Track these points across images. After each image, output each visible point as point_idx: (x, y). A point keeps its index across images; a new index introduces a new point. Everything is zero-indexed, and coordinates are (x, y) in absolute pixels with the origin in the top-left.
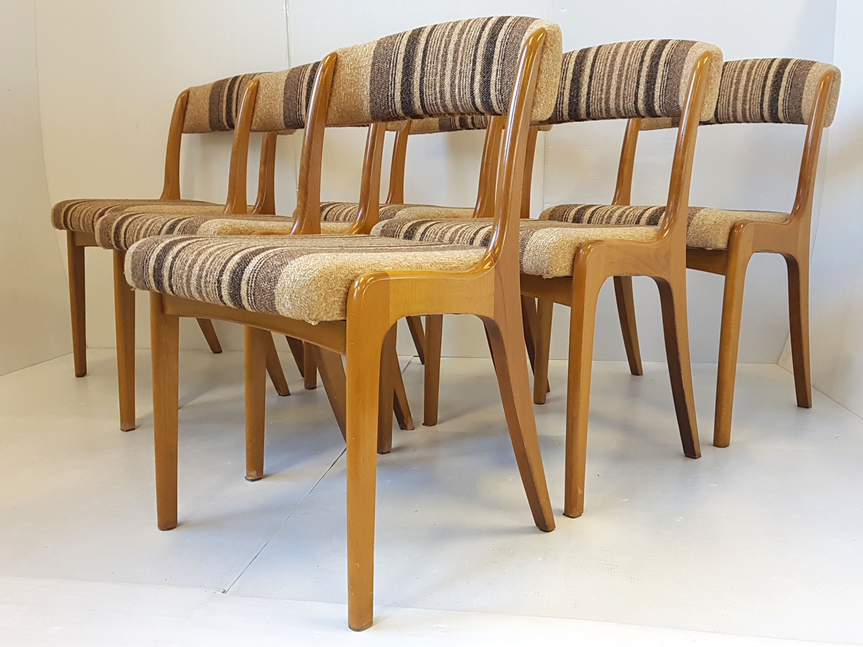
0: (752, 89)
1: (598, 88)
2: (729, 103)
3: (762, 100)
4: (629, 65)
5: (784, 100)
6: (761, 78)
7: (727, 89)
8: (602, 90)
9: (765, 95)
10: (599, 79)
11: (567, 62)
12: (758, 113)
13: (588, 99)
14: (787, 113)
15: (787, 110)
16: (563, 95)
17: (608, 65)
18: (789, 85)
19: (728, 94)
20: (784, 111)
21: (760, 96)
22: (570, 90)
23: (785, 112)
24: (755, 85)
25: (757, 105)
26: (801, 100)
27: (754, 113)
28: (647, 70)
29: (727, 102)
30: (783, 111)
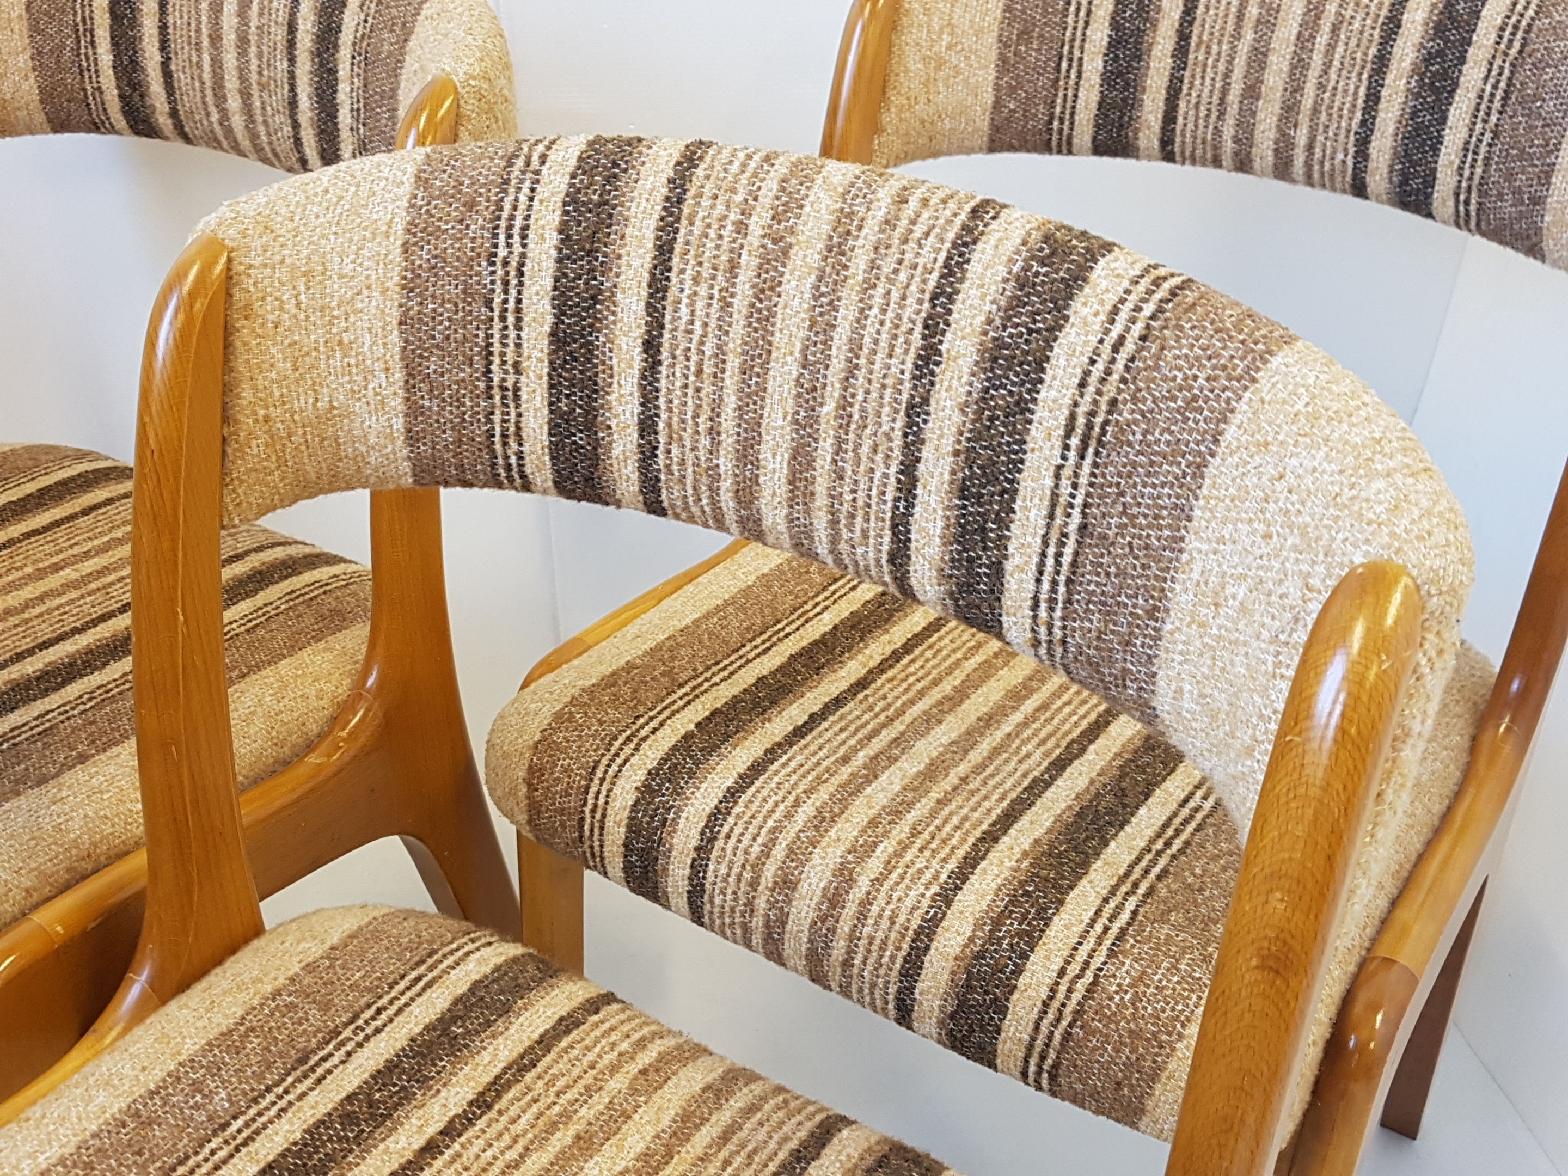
0: (1327, 66)
1: (696, 416)
2: (1222, 101)
3: (1368, 125)
4: (855, 347)
5: (1466, 150)
6: (1369, 22)
7: (1220, 43)
8: (714, 432)
9: (1382, 105)
10: (699, 372)
11: (518, 223)
12: (1344, 172)
13: (648, 454)
14: (1473, 207)
15: (1474, 195)
16: (517, 397)
17: (740, 305)
18: (1495, 87)
19: (1221, 67)
20: (1462, 197)
21: (1360, 103)
22: (552, 386)
23: (1467, 203)
24: (1340, 49)
25: (1342, 137)
26: (1548, 175)
27: (1327, 166)
28: (957, 418)
29: (1215, 100)
30: (1457, 195)
